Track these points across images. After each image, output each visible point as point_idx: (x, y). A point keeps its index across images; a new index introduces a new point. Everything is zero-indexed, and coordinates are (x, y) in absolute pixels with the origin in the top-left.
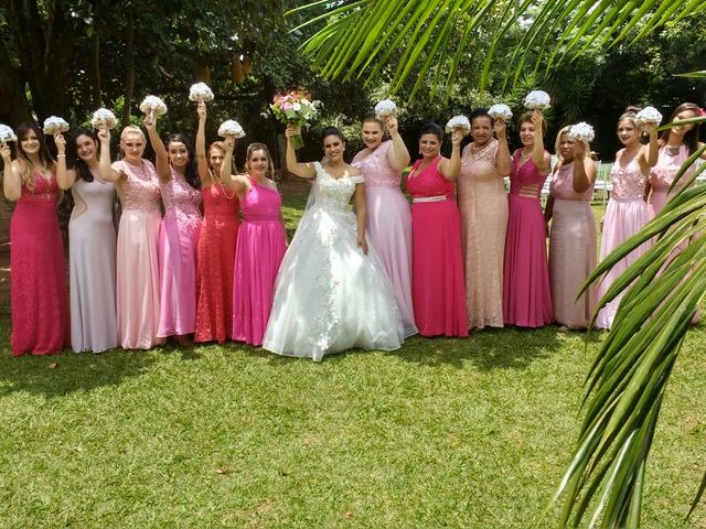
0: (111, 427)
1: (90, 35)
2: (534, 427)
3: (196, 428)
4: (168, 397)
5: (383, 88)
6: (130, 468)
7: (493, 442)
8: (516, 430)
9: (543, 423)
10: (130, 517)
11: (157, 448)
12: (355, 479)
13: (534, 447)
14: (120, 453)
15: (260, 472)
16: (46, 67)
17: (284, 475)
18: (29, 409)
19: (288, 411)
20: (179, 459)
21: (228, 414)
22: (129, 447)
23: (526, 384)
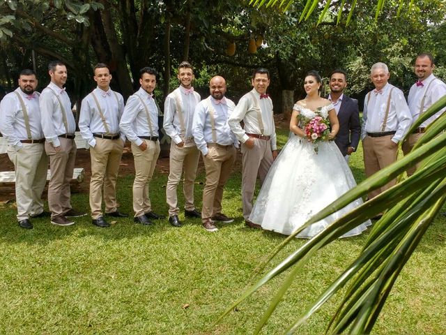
0: (135, 264)
1: (162, 23)
2: (433, 299)
3: (187, 270)
4: (175, 249)
5: (357, 61)
6: (139, 292)
7: (398, 306)
8: (418, 299)
9: (441, 297)
10: (129, 326)
11: (159, 282)
12: (286, 321)
13: (430, 314)
14: (136, 282)
15: (220, 306)
16: (138, 43)
17: (237, 310)
18: (92, 248)
19: (250, 266)
20: (170, 291)
21: (210, 264)
22: (143, 278)
23: (432, 266)
